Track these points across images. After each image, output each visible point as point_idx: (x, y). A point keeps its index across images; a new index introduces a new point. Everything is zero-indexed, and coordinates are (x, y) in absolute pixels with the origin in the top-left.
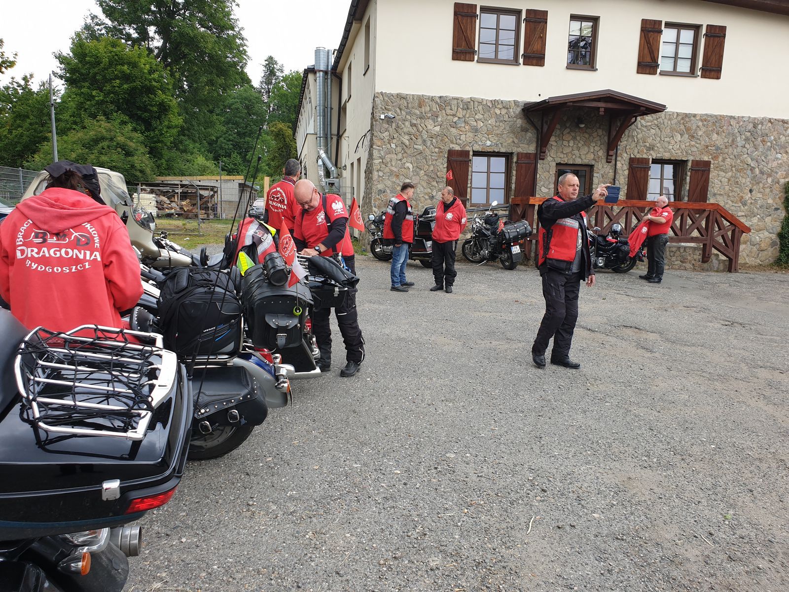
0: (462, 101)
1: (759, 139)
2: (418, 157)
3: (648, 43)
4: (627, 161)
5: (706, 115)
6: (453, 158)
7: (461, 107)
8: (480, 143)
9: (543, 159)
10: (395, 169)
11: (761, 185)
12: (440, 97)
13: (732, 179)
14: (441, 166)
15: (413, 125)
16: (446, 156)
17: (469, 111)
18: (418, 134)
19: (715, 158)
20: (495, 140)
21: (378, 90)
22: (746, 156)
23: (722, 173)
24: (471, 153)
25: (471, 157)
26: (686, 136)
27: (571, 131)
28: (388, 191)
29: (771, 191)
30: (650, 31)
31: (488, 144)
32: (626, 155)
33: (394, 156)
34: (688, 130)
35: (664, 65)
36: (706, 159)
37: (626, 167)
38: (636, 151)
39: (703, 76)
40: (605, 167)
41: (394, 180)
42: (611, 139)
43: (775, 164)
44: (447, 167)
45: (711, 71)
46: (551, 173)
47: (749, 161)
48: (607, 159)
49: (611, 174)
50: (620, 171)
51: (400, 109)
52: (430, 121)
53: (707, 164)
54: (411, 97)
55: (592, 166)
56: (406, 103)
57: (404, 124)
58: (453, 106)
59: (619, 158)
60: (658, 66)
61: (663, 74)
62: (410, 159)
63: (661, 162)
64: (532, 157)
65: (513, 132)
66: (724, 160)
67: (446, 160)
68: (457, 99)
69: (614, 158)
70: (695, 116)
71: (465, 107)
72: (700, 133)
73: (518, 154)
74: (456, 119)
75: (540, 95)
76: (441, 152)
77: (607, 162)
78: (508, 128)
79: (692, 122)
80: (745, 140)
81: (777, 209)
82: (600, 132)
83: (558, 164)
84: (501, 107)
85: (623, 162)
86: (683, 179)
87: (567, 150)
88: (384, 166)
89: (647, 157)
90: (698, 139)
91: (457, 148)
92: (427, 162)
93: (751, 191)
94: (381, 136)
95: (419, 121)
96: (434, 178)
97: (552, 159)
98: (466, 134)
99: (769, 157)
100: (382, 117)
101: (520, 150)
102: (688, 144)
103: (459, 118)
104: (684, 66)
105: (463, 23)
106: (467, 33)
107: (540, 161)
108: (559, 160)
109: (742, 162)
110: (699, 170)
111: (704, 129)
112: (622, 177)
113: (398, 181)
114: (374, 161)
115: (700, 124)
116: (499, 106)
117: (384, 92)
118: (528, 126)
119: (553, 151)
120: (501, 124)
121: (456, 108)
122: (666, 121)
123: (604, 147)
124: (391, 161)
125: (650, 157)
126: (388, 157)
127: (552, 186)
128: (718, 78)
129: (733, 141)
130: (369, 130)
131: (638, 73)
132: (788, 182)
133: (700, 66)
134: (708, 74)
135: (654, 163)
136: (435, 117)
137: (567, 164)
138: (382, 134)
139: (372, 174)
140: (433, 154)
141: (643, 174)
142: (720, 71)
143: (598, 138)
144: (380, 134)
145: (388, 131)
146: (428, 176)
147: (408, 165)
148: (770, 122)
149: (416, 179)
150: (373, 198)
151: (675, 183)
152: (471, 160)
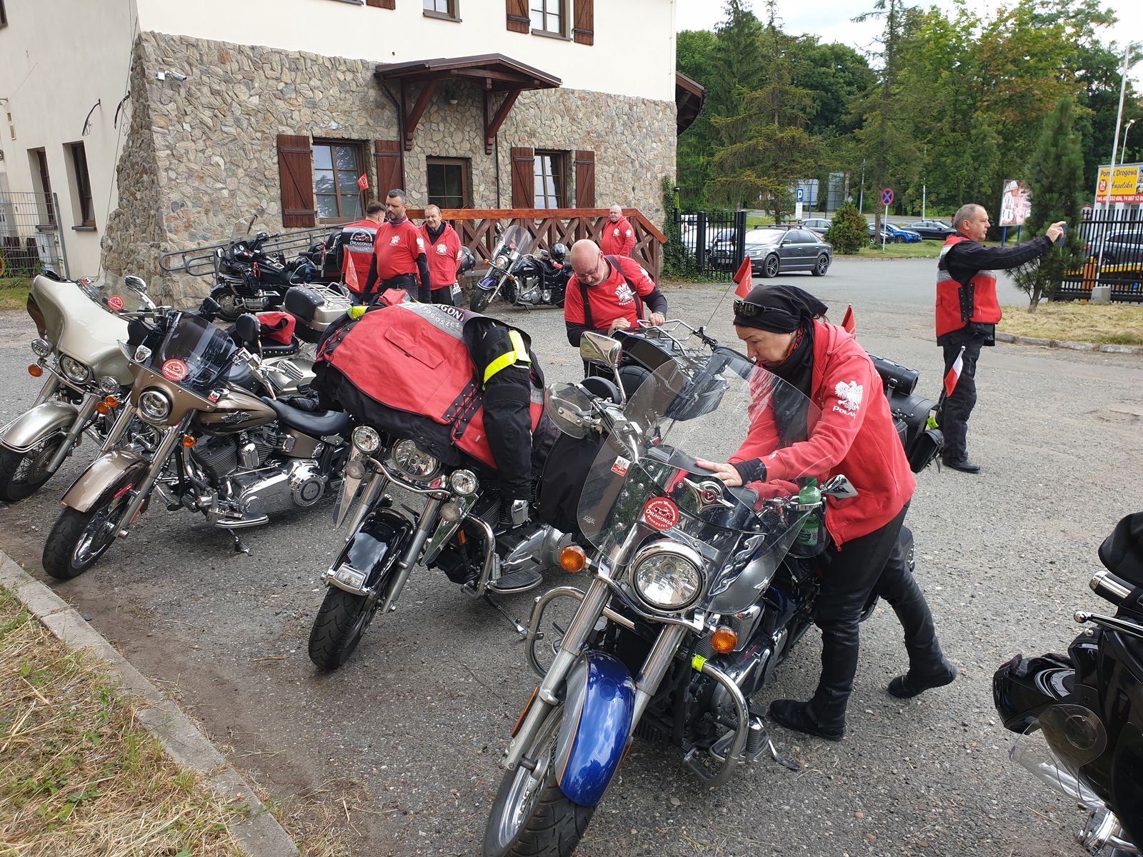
0: (287, 56)
1: (636, 124)
2: (231, 145)
4: (508, 151)
5: (584, 91)
6: (287, 149)
7: (287, 66)
8: (321, 125)
9: (409, 150)
10: (196, 167)
11: (642, 181)
12: (253, 48)
13: (616, 175)
14: (269, 161)
15: (214, 93)
16: (275, 144)
17: (299, 74)
18: (226, 108)
19: (597, 147)
20: (342, 120)
21: (145, 27)
22: (625, 145)
23: (605, 167)
24: (311, 141)
25: (311, 146)
26: (567, 118)
27: (439, 109)
28: (189, 204)
29: (651, 189)
31: (333, 126)
32: (505, 143)
33: (190, 145)
34: (568, 110)
35: (535, 22)
36: (589, 149)
37: (507, 161)
38: (517, 138)
39: (577, 41)
40: (485, 160)
41: (196, 184)
42: (489, 123)
43: (652, 156)
44: (279, 163)
45: (583, 34)
46: (421, 170)
47: (630, 153)
48: (486, 149)
49: (492, 171)
50: (501, 167)
51: (190, 65)
52: (243, 87)
53: (591, 155)
54: (206, 45)
55: (467, 160)
56: (198, 55)
57: (199, 90)
58: (274, 64)
59: (499, 148)
60: (528, 22)
61: (535, 33)
62: (218, 151)
63: (542, 152)
64: (395, 147)
65: (365, 109)
66: (605, 151)
67: (275, 151)
68: (280, 53)
69: (493, 147)
70: (573, 92)
71: (293, 66)
72: (581, 115)
73: (376, 142)
74: (281, 85)
75: (393, 53)
76: (267, 138)
77: (486, 154)
78: (357, 103)
79: (571, 100)
80: (623, 125)
81: (657, 210)
82: (474, 111)
83: (429, 157)
84: (345, 69)
85: (504, 154)
86: (567, 176)
87: (437, 137)
88: (176, 162)
89: (529, 146)
90: (580, 123)
91: (290, 132)
92: (246, 154)
93: (634, 189)
94: (164, 109)
95: (223, 87)
96: (260, 180)
97: (420, 149)
98: (299, 111)
99: (646, 147)
100: (161, 76)
101: (377, 136)
102: (569, 130)
103: (286, 84)
104: (553, 25)
107: (406, 153)
108: (429, 152)
109: (623, 152)
110: (584, 164)
111: (583, 110)
112: (505, 175)
113: (203, 187)
114: (157, 153)
115: (579, 103)
116: (340, 68)
117: (156, 32)
118: (384, 100)
119: (420, 138)
120: (347, 96)
121: (280, 68)
122: (545, 98)
123: (481, 133)
124: (187, 152)
125: (532, 146)
126: (181, 146)
127: (425, 189)
128: (591, 44)
129: (612, 126)
130: (128, 97)
131: (508, 29)
132: (666, 177)
133: (572, 27)
134: (580, 37)
135: (536, 154)
136: (248, 82)
137: (439, 158)
138: (164, 107)
139: (155, 175)
140: (254, 142)
141: (527, 170)
142: (592, 35)
143: (472, 120)
144: (161, 106)
145: (175, 102)
146: (250, 177)
147: (217, 159)
148: (643, 103)
149: (232, 183)
150: (164, 217)
151: (556, 181)
152: (312, 151)
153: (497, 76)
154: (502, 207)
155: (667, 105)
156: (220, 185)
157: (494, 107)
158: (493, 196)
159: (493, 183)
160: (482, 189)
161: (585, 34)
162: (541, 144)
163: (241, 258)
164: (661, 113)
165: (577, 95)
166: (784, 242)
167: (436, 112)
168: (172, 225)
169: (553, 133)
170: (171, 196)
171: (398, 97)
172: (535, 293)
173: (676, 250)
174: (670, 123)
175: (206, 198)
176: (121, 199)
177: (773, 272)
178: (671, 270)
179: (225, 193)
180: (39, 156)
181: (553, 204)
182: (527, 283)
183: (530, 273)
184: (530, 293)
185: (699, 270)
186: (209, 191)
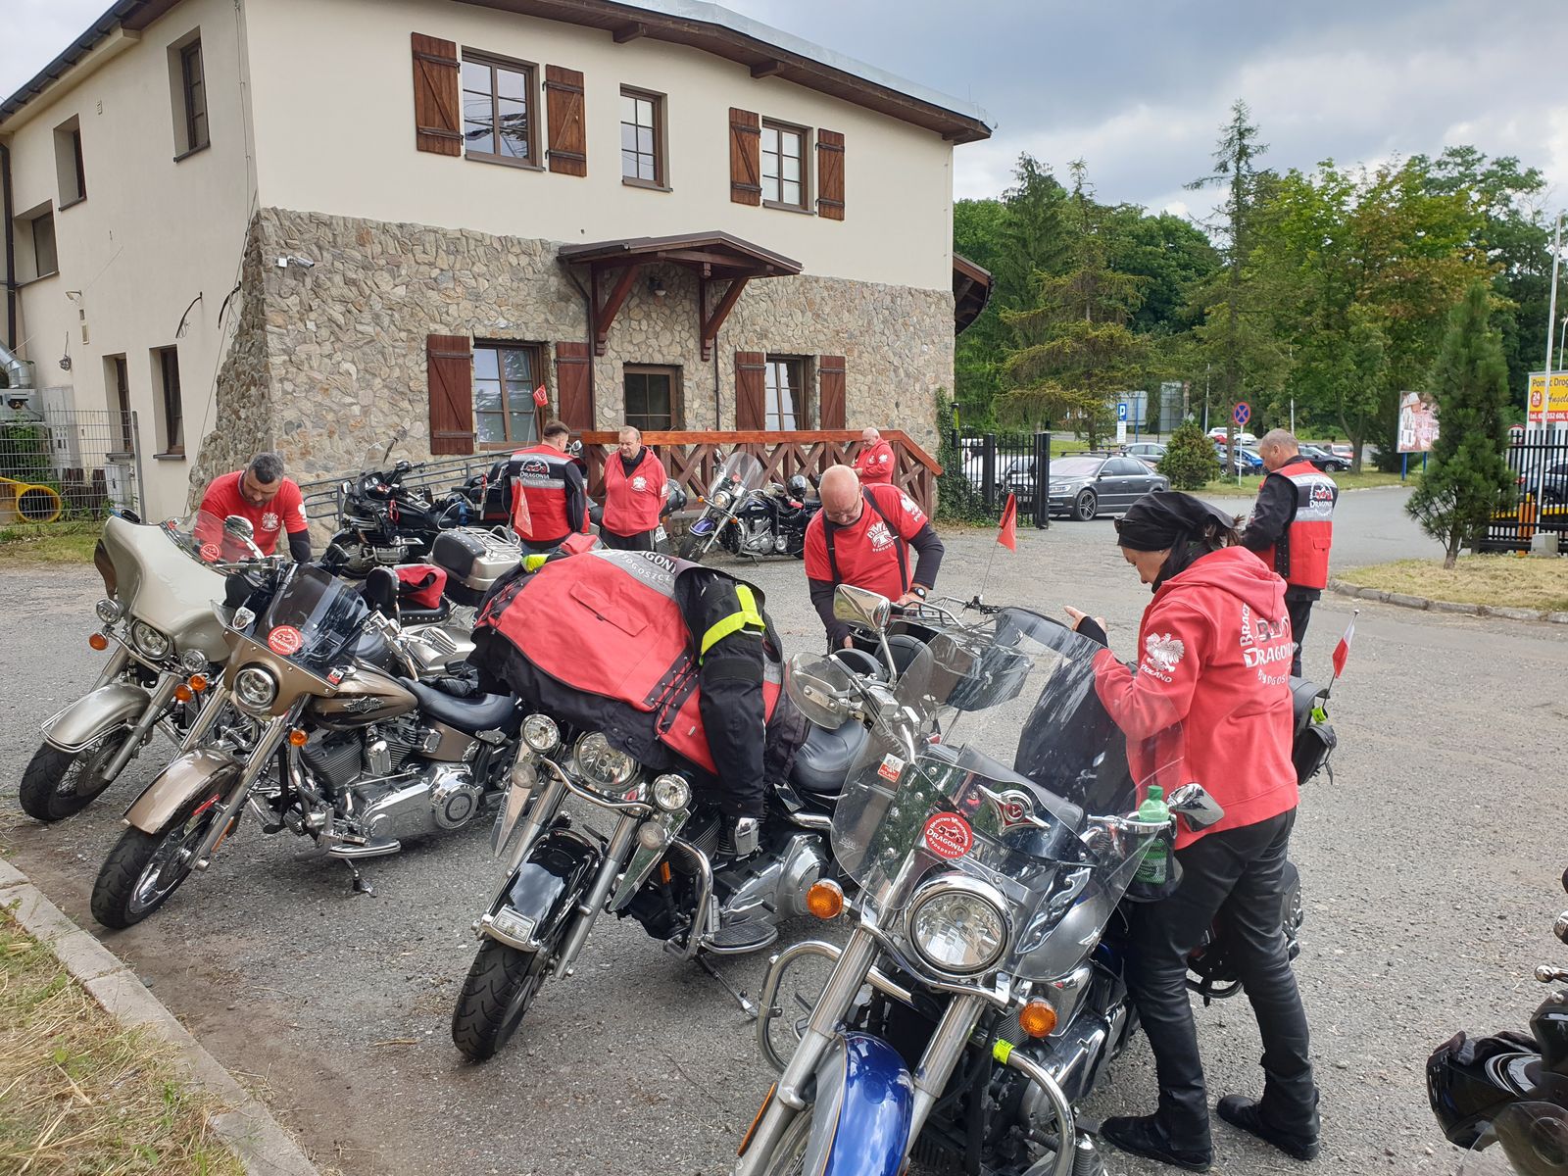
0: (444, 235)
1: (900, 321)
2: (366, 349)
3: (743, 150)
4: (732, 357)
5: (831, 279)
6: (438, 353)
7: (445, 248)
8: (486, 322)
9: (601, 355)
10: (319, 377)
11: (908, 394)
12: (401, 226)
13: (874, 387)
14: (416, 369)
15: (348, 282)
16: (424, 347)
17: (459, 257)
18: (363, 301)
19: (849, 351)
20: (513, 316)
21: (265, 202)
22: (886, 348)
23: (859, 377)
24: (472, 343)
25: (472, 349)
26: (810, 314)
27: (642, 302)
28: (308, 424)
29: (921, 404)
30: (744, 130)
31: (502, 325)
32: (728, 346)
33: (313, 348)
34: (811, 303)
35: (768, 190)
36: (838, 353)
37: (730, 369)
38: (743, 341)
39: (822, 214)
40: (701, 368)
41: (319, 398)
42: (707, 320)
43: (922, 362)
44: (428, 371)
45: (831, 205)
46: (616, 381)
47: (892, 358)
48: (702, 354)
49: (710, 383)
50: (723, 377)
51: (320, 248)
52: (386, 275)
53: (840, 361)
54: (341, 223)
55: (678, 368)
56: (330, 235)
57: (329, 279)
58: (427, 246)
59: (720, 353)
60: (759, 191)
61: (767, 205)
62: (349, 355)
63: (775, 358)
64: (583, 350)
65: (544, 301)
66: (860, 357)
67: (424, 355)
68: (436, 232)
69: (712, 351)
70: (817, 280)
71: (452, 248)
72: (827, 310)
73: (557, 345)
74: (435, 273)
75: (582, 231)
76: (413, 339)
77: (703, 360)
78: (534, 293)
79: (815, 290)
80: (883, 322)
81: (929, 433)
82: (686, 304)
83: (627, 365)
84: (519, 251)
85: (726, 361)
86: (809, 389)
87: (639, 338)
88: (295, 370)
89: (758, 350)
90: (826, 320)
91: (444, 331)
92: (385, 360)
93: (897, 405)
94: (283, 304)
95: (360, 275)
96: (402, 393)
97: (615, 354)
98: (458, 304)
99: (914, 350)
100: (283, 263)
101: (559, 337)
102: (812, 329)
103: (442, 270)
104: (791, 194)
105: (432, 77)
106: (441, 98)
107: (597, 359)
108: (627, 358)
109: (883, 358)
110: (831, 373)
111: (831, 303)
112: (726, 387)
113: (327, 402)
114: (271, 360)
115: (826, 294)
116: (513, 250)
117: (279, 208)
118: (569, 291)
119: (616, 339)
120: (521, 284)
121: (434, 250)
122: (780, 288)
123: (696, 332)
124: (309, 358)
125: (764, 350)
126: (302, 351)
127: (621, 406)
128: (841, 219)
129: (869, 323)
130: (238, 289)
131: (732, 201)
132: (940, 390)
133: (816, 197)
134: (827, 210)
135: (768, 360)
136: (393, 268)
137: (640, 365)
138: (283, 301)
139: (267, 387)
140: (397, 344)
141: (756, 382)
142: (842, 207)
143: (684, 316)
144: (279, 299)
145: (297, 294)
146: (390, 389)
147: (347, 366)
148: (910, 293)
149: (366, 398)
150: (275, 441)
151: (795, 395)
152: (472, 356)
153: (718, 260)
154: (723, 429)
155: (942, 296)
156: (349, 400)
157: (713, 300)
158: (711, 415)
159: (711, 398)
160: (696, 405)
161: (832, 205)
162: (775, 347)
163: (374, 494)
164: (933, 306)
165: (822, 284)
166: (1103, 474)
167: (638, 306)
168: (285, 451)
169: (790, 333)
170: (285, 413)
171: (588, 288)
172: (765, 540)
173: (955, 484)
174: (946, 319)
175: (330, 417)
176: (220, 418)
177: (1089, 514)
178: (948, 510)
179: (356, 409)
180: (117, 365)
181: (790, 425)
182: (755, 527)
183: (759, 514)
184: (759, 540)
185: (987, 511)
186: (335, 407)
